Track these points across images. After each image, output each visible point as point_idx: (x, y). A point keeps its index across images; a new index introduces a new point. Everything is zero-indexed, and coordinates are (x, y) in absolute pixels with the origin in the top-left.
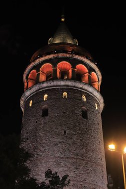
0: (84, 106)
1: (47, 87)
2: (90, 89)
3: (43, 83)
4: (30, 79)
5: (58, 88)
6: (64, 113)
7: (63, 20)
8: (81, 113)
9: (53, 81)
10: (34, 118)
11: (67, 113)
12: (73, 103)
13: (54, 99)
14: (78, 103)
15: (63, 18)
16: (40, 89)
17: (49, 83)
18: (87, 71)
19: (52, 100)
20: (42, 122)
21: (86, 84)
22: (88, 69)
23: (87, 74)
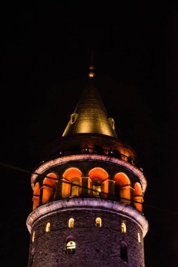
0: (123, 239)
1: (73, 207)
2: (132, 213)
3: (68, 201)
4: (45, 185)
5: (89, 211)
6: (97, 251)
7: (91, 75)
8: (119, 252)
9: (83, 200)
10: (53, 254)
11: (102, 251)
12: (109, 235)
13: (83, 226)
14: (116, 236)
15: (92, 71)
16: (63, 208)
17: (77, 202)
18: (129, 183)
19: (81, 230)
20: (66, 262)
21: (127, 206)
22: (130, 178)
23: (129, 187)
